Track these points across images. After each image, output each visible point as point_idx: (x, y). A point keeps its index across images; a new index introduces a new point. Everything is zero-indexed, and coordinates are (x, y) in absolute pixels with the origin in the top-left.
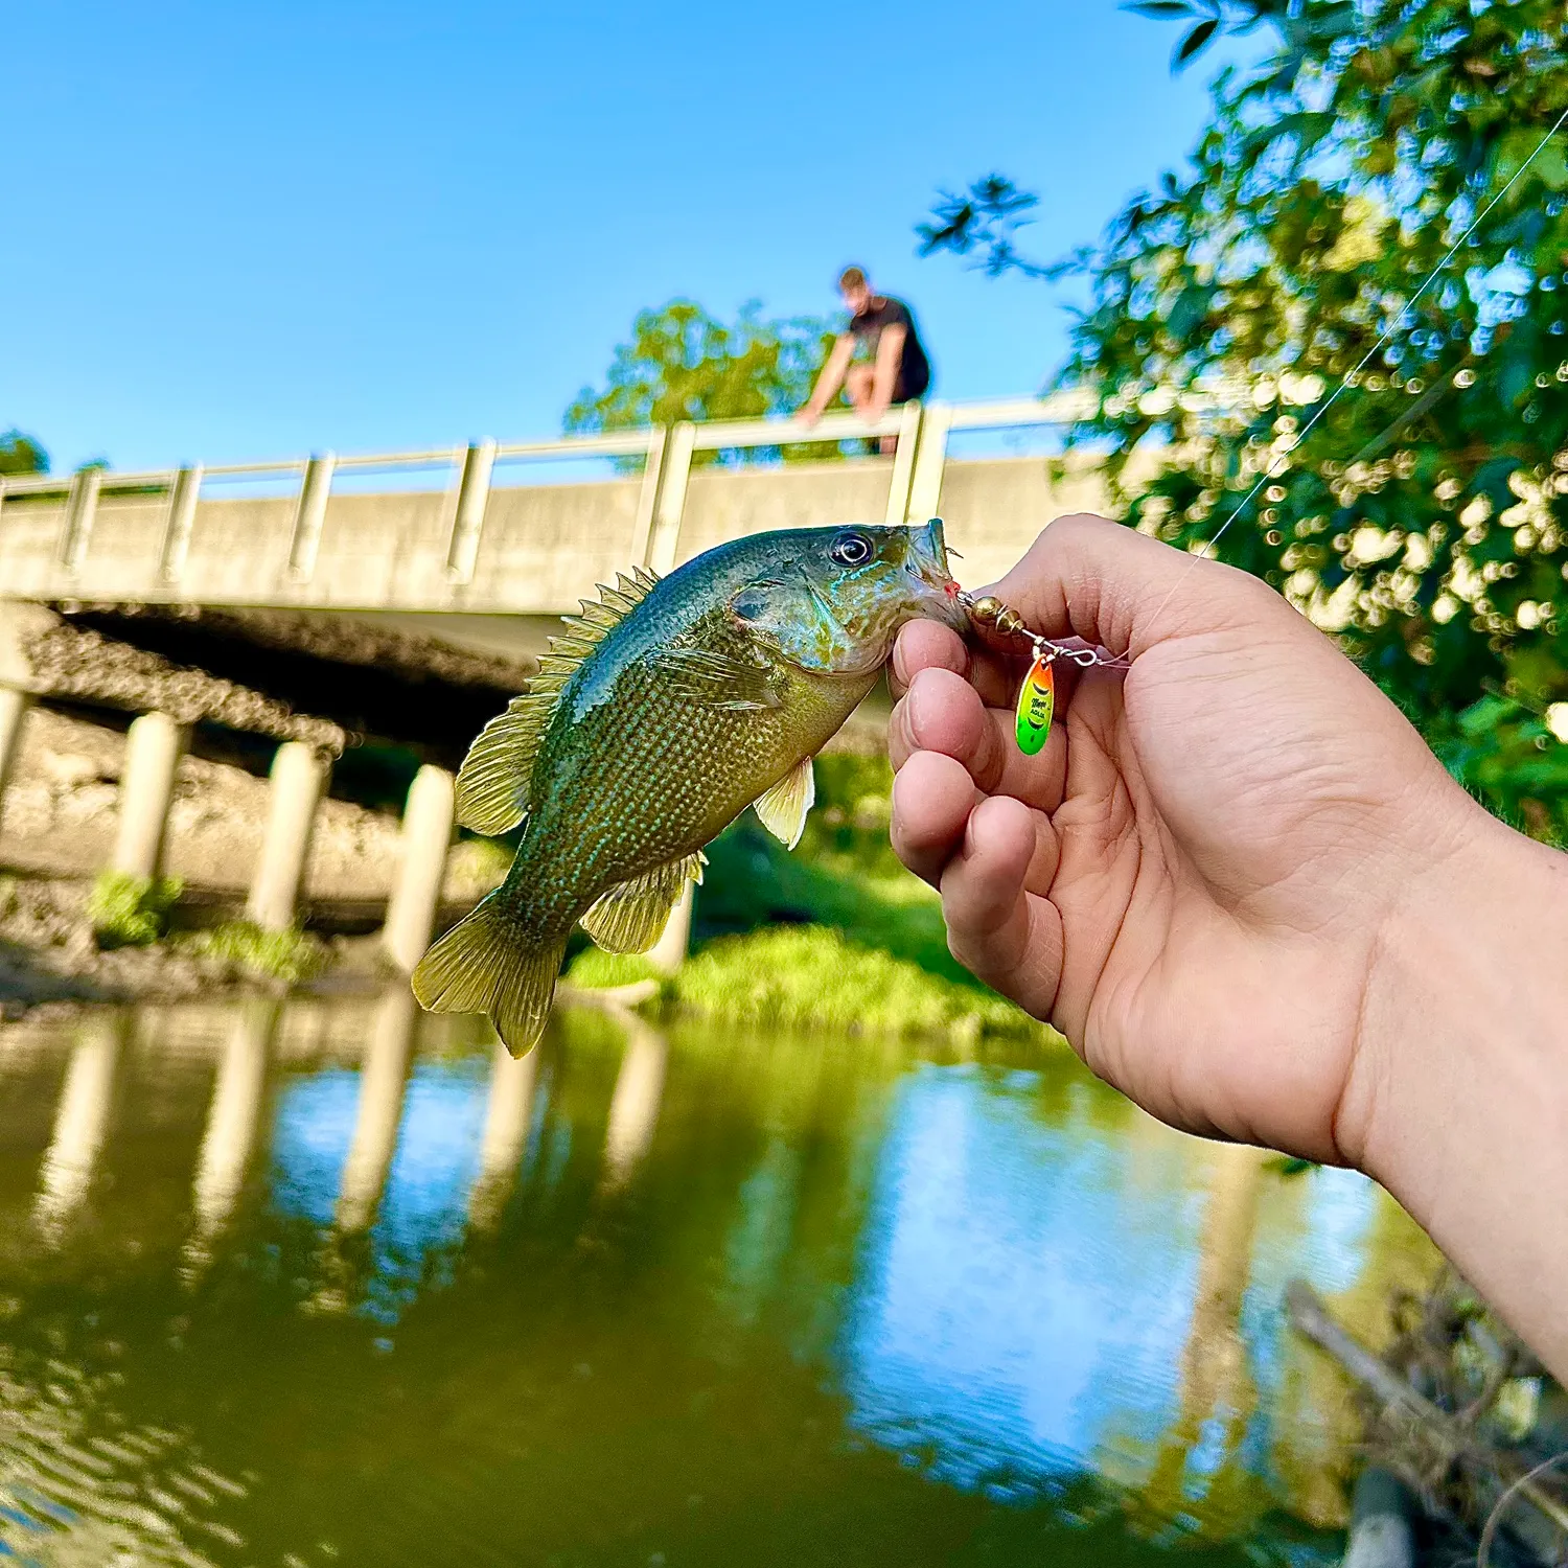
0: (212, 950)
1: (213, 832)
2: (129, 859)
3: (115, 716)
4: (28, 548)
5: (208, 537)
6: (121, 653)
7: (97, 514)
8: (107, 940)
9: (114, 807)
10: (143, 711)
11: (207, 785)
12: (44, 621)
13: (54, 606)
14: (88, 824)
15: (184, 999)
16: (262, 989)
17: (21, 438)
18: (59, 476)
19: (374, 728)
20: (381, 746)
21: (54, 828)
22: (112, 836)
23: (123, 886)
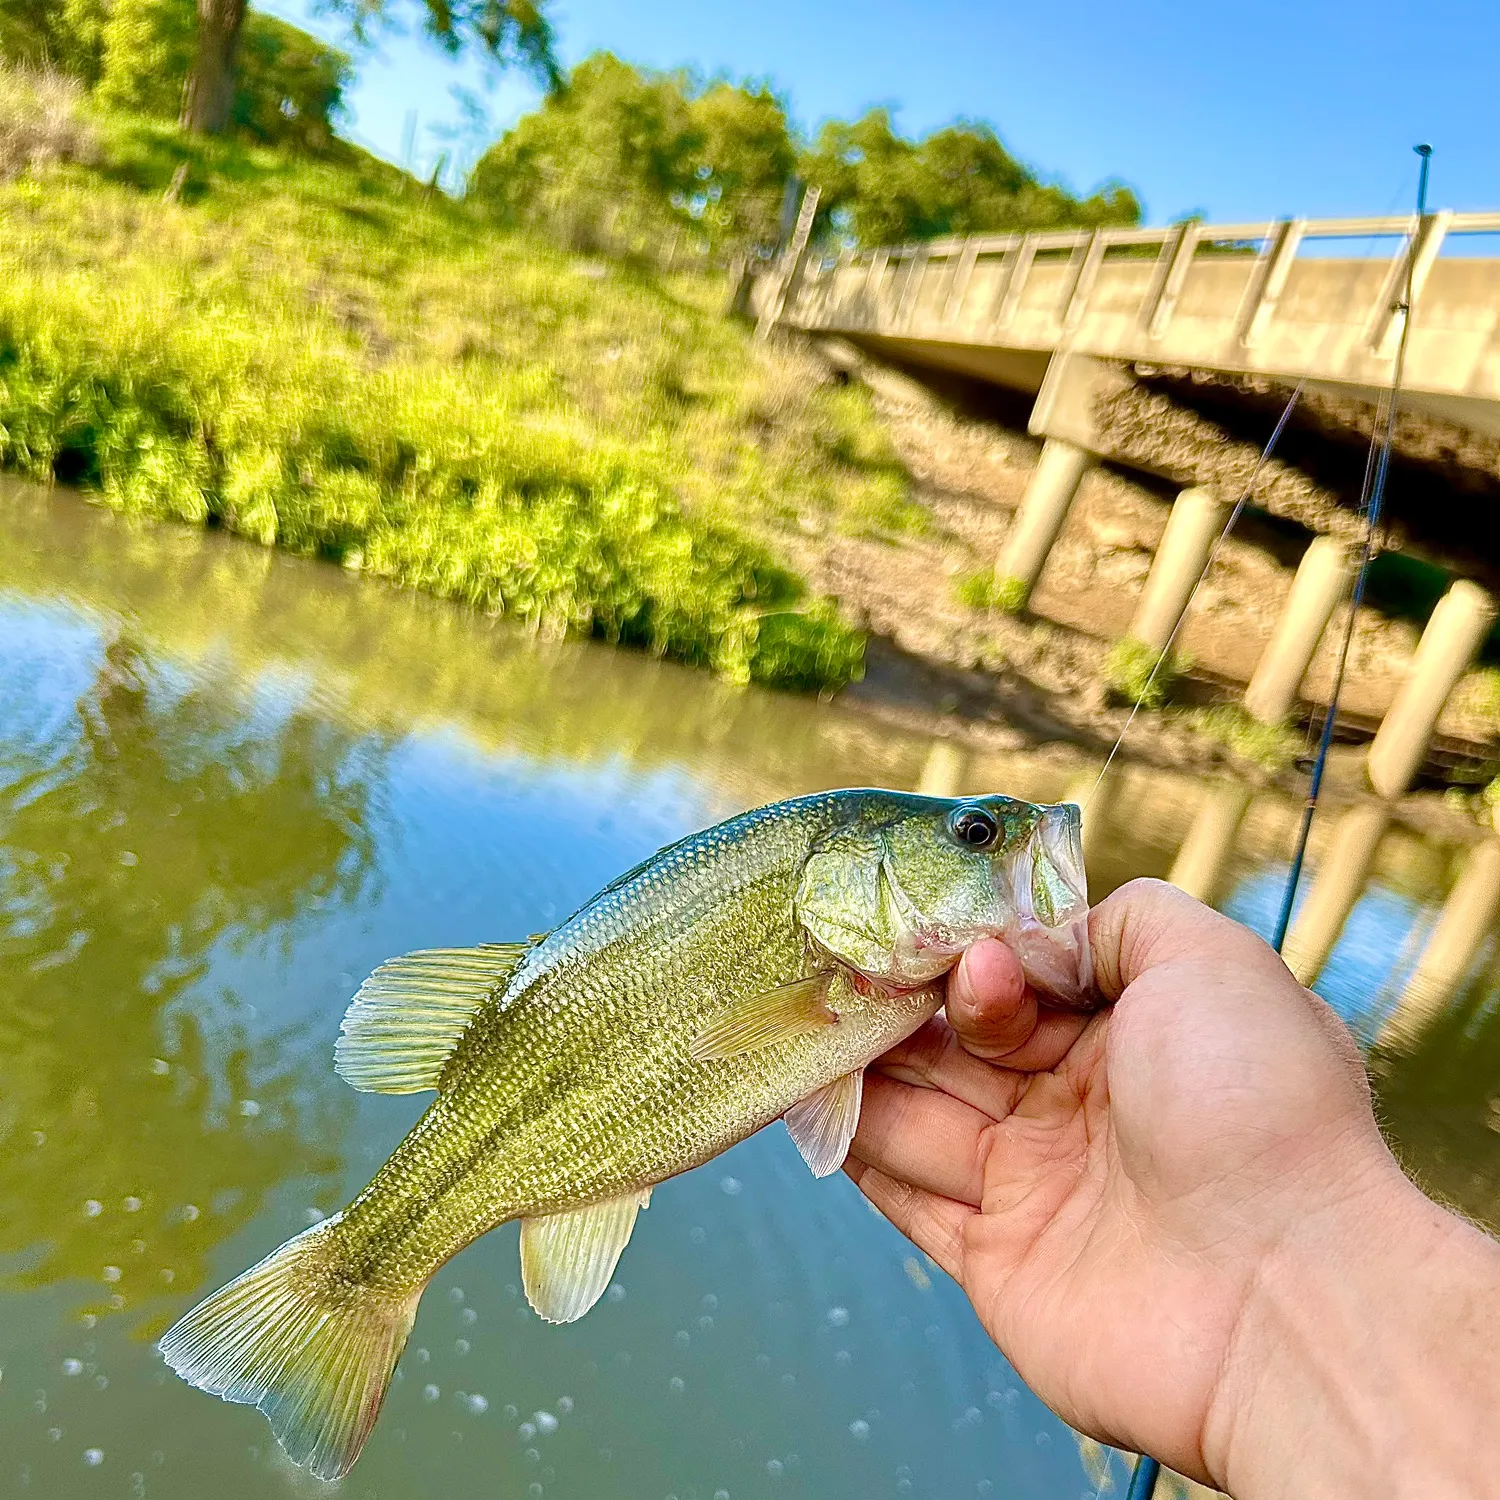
0: (1204, 728)
1: (1229, 616)
2: (1148, 628)
3: (1163, 487)
4: (1115, 306)
5: (1294, 303)
6: (1183, 422)
7: (1190, 270)
8: (1117, 700)
9: (1143, 578)
10: (1191, 484)
11: (1233, 570)
12: (1118, 382)
13: (1130, 366)
14: (1119, 588)
15: (1169, 768)
16: (1240, 776)
17: (1125, 188)
18: (1155, 229)
19: (1414, 536)
20: (1417, 555)
21: (1088, 589)
22: (1136, 604)
23: (1140, 652)
